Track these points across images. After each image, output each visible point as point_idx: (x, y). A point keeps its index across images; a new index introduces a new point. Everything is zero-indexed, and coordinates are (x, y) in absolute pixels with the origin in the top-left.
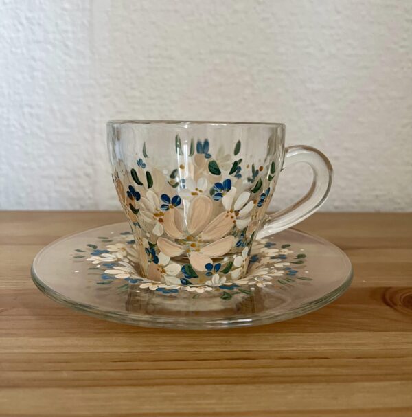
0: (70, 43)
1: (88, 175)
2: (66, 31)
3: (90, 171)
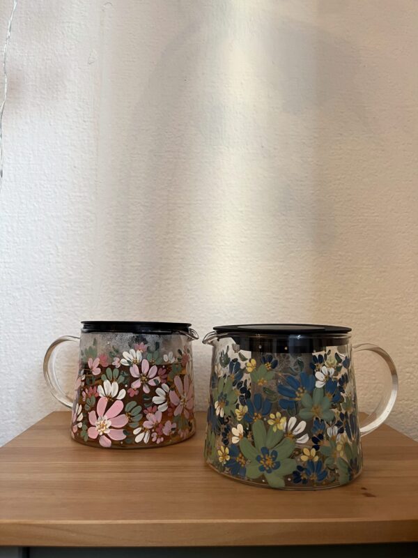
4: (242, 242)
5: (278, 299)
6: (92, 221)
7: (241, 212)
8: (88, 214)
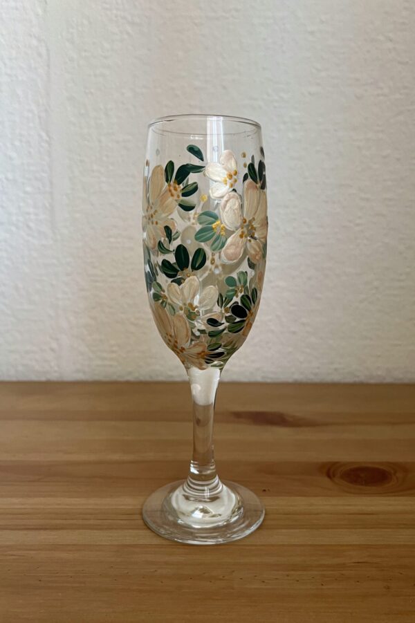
0: (32, 225)
1: (52, 350)
2: (28, 214)
3: (54, 345)
4: (310, 93)
5: (367, 200)
6: (40, 55)
7: (312, 33)
8: (34, 42)
